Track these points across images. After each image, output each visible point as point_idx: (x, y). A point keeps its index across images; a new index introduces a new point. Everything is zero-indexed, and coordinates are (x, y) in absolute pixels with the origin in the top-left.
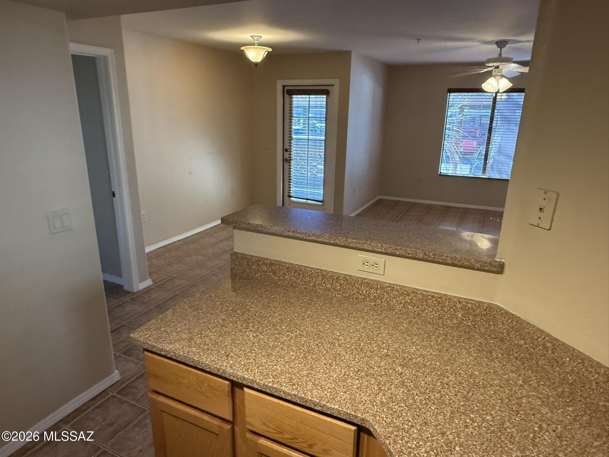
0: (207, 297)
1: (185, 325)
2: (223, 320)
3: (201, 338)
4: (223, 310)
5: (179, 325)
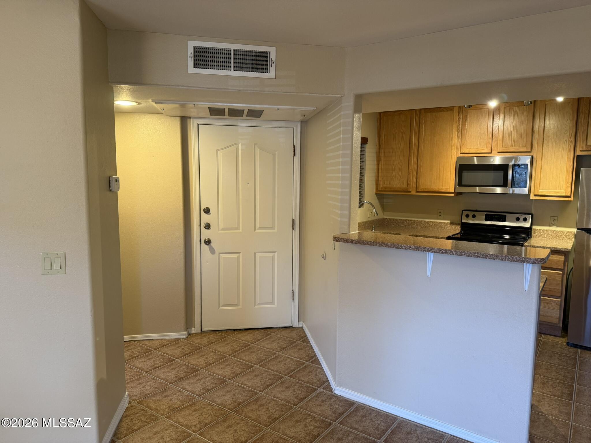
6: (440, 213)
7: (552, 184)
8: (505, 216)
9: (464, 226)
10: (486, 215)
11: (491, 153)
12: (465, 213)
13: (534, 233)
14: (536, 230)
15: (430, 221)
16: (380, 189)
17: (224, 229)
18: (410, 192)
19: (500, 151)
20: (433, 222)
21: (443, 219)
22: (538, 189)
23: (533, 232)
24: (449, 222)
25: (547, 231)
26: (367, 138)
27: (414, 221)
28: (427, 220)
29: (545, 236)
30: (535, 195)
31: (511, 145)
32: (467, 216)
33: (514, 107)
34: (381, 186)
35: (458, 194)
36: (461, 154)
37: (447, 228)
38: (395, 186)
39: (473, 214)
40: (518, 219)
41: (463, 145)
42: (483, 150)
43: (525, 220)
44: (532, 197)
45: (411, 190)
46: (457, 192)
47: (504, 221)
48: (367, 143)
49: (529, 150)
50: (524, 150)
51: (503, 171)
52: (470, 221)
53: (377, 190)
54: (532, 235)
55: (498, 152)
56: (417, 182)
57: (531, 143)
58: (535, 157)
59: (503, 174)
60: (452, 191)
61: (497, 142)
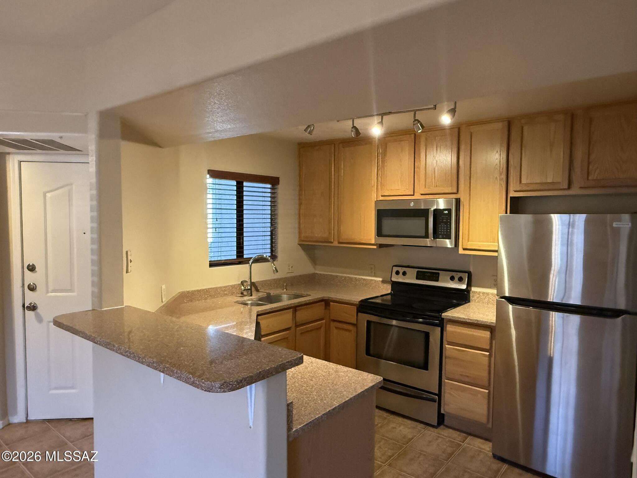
0: (325, 400)
1: (343, 380)
2: (312, 380)
3: (329, 372)
4: (311, 387)
5: (347, 380)
6: (371, 269)
8: (439, 273)
9: (395, 284)
10: (418, 272)
11: (414, 195)
12: (395, 269)
13: (473, 297)
14: (475, 292)
15: (361, 278)
16: (302, 239)
17: (54, 291)
18: (332, 243)
19: (423, 193)
20: (364, 279)
21: (375, 276)
22: (467, 241)
23: (472, 294)
24: (381, 279)
25: (488, 294)
26: (279, 177)
27: (345, 277)
28: (358, 277)
29: (485, 301)
30: (464, 249)
31: (435, 186)
32: (397, 273)
33: (437, 138)
34: (303, 235)
35: (381, 246)
36: (382, 196)
37: (378, 287)
38: (316, 235)
39: (404, 270)
40: (452, 279)
42: (404, 191)
43: (461, 280)
44: (461, 251)
45: (333, 240)
46: (380, 244)
47: (437, 280)
48: (279, 184)
49: (455, 191)
50: (450, 191)
51: (424, 218)
52: (400, 279)
53: (300, 240)
54: (471, 298)
55: (422, 195)
56: (339, 231)
57: (457, 181)
58: (462, 199)
59: (424, 221)
60: (373, 242)
61: (419, 181)
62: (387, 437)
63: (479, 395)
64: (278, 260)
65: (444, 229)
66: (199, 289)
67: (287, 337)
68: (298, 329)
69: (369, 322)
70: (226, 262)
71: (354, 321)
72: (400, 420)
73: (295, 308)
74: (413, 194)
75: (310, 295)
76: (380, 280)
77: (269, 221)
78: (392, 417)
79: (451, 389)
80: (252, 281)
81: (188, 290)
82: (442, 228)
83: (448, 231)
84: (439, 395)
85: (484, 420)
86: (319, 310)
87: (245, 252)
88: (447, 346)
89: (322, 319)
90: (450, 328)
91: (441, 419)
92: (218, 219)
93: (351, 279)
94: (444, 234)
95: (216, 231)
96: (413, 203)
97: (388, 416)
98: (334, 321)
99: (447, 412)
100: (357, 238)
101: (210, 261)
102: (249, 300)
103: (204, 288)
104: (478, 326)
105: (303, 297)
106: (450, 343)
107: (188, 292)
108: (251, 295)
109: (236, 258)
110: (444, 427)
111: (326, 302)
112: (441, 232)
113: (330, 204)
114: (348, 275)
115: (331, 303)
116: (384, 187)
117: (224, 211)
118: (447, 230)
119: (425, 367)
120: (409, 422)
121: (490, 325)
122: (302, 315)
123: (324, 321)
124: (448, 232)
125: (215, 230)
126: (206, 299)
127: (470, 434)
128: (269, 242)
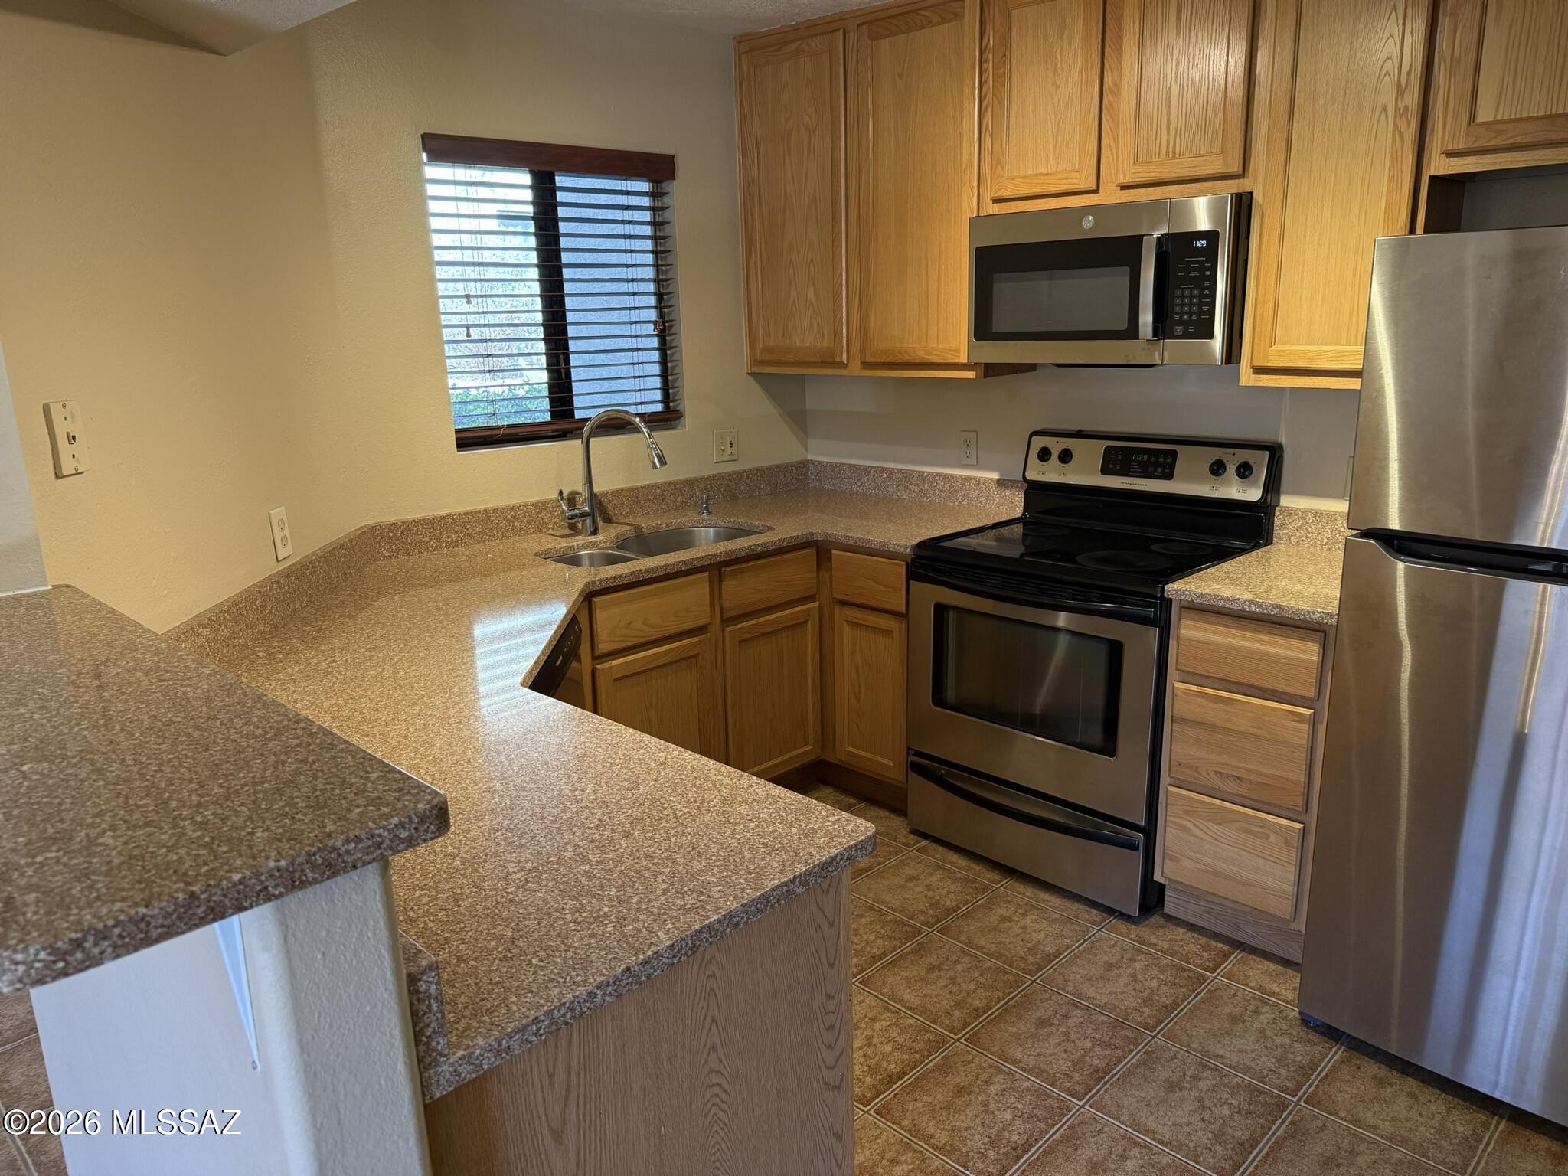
6: (966, 442)
7: (1321, 316)
8: (1174, 454)
9: (1035, 491)
10: (1108, 449)
11: (1096, 191)
12: (1039, 442)
13: (1283, 526)
14: (1290, 512)
15: (937, 474)
16: (760, 356)
18: (844, 366)
19: (1128, 180)
20: (946, 477)
21: (977, 466)
22: (1267, 342)
23: (1280, 520)
24: (995, 476)
26: (673, 157)
27: (891, 472)
28: (927, 469)
30: (1259, 370)
31: (1167, 153)
32: (1044, 455)
34: (759, 345)
35: (990, 370)
36: (996, 201)
37: (987, 500)
38: (798, 344)
39: (1064, 447)
40: (1217, 468)
41: (999, 162)
42: (1066, 178)
43: (1244, 471)
44: (1247, 378)
45: (845, 357)
46: (987, 365)
47: (1168, 475)
48: (674, 179)
49: (1235, 167)
50: (1217, 169)
51: (1127, 269)
52: (1052, 473)
53: (755, 362)
54: (1275, 532)
55: (1124, 188)
56: (864, 331)
57: (1243, 132)
58: (1258, 197)
59: (1127, 280)
60: (963, 359)
61: (1116, 139)
62: (980, 948)
63: (1272, 838)
64: (685, 426)
65: (1191, 305)
66: (430, 514)
67: (695, 656)
68: (728, 629)
69: (941, 610)
70: (517, 434)
71: (898, 603)
72: (1029, 892)
73: (717, 569)
74: (1094, 187)
75: (771, 529)
76: (991, 479)
77: (652, 301)
78: (1006, 886)
79: (1187, 813)
80: (596, 489)
81: (392, 519)
82: (1182, 299)
83: (1206, 308)
84: (1150, 831)
85: (1282, 908)
86: (797, 574)
87: (578, 401)
88: (1178, 685)
89: (810, 598)
90: (1188, 631)
91: (1152, 898)
92: (472, 299)
93: (907, 475)
94: (1190, 322)
95: (468, 335)
96: (1091, 218)
97: (994, 882)
98: (843, 603)
99: (1170, 880)
100: (916, 346)
101: (457, 431)
102: (584, 547)
103: (444, 512)
104: (1281, 624)
105: (755, 533)
106: (1188, 677)
107: (393, 526)
108: (595, 532)
109: (549, 419)
110: (1162, 921)
111: (820, 550)
112: (1181, 314)
113: (836, 239)
114: (900, 466)
115: (833, 552)
116: (1002, 168)
117: (491, 273)
118: (1200, 309)
119: (1109, 747)
120: (1056, 901)
121: (1320, 624)
122: (739, 590)
123: (816, 604)
124: (1205, 313)
125: (465, 333)
126: (454, 544)
127: (1238, 945)
128: (656, 369)
